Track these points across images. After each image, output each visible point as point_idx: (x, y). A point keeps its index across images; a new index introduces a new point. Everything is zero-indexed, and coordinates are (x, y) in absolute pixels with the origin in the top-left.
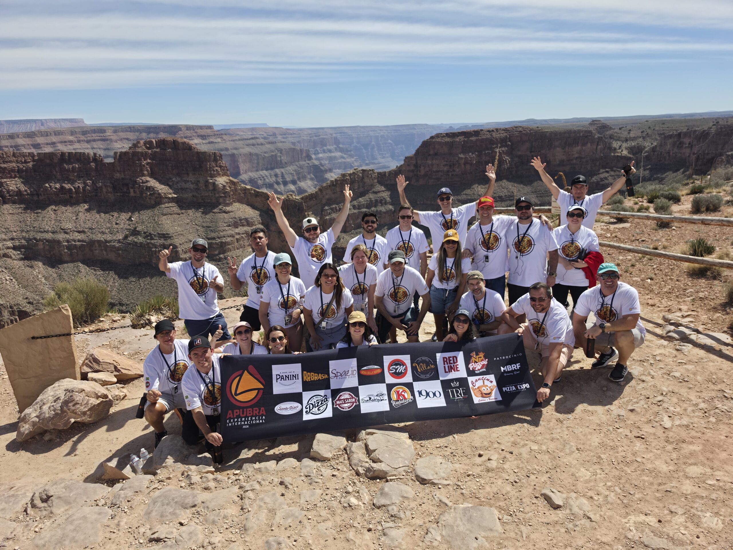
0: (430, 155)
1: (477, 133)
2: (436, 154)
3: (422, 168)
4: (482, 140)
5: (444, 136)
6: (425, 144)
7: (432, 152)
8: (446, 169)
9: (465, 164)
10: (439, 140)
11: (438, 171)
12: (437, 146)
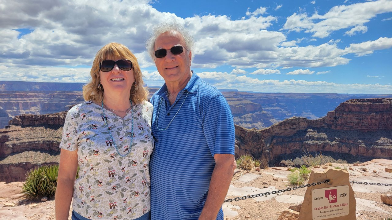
0: (345, 112)
1: (380, 100)
2: (350, 112)
3: (340, 119)
4: (384, 105)
5: (356, 101)
6: (342, 105)
7: (347, 110)
8: (357, 121)
9: (371, 119)
10: (353, 103)
11: (350, 122)
12: (350, 107)
